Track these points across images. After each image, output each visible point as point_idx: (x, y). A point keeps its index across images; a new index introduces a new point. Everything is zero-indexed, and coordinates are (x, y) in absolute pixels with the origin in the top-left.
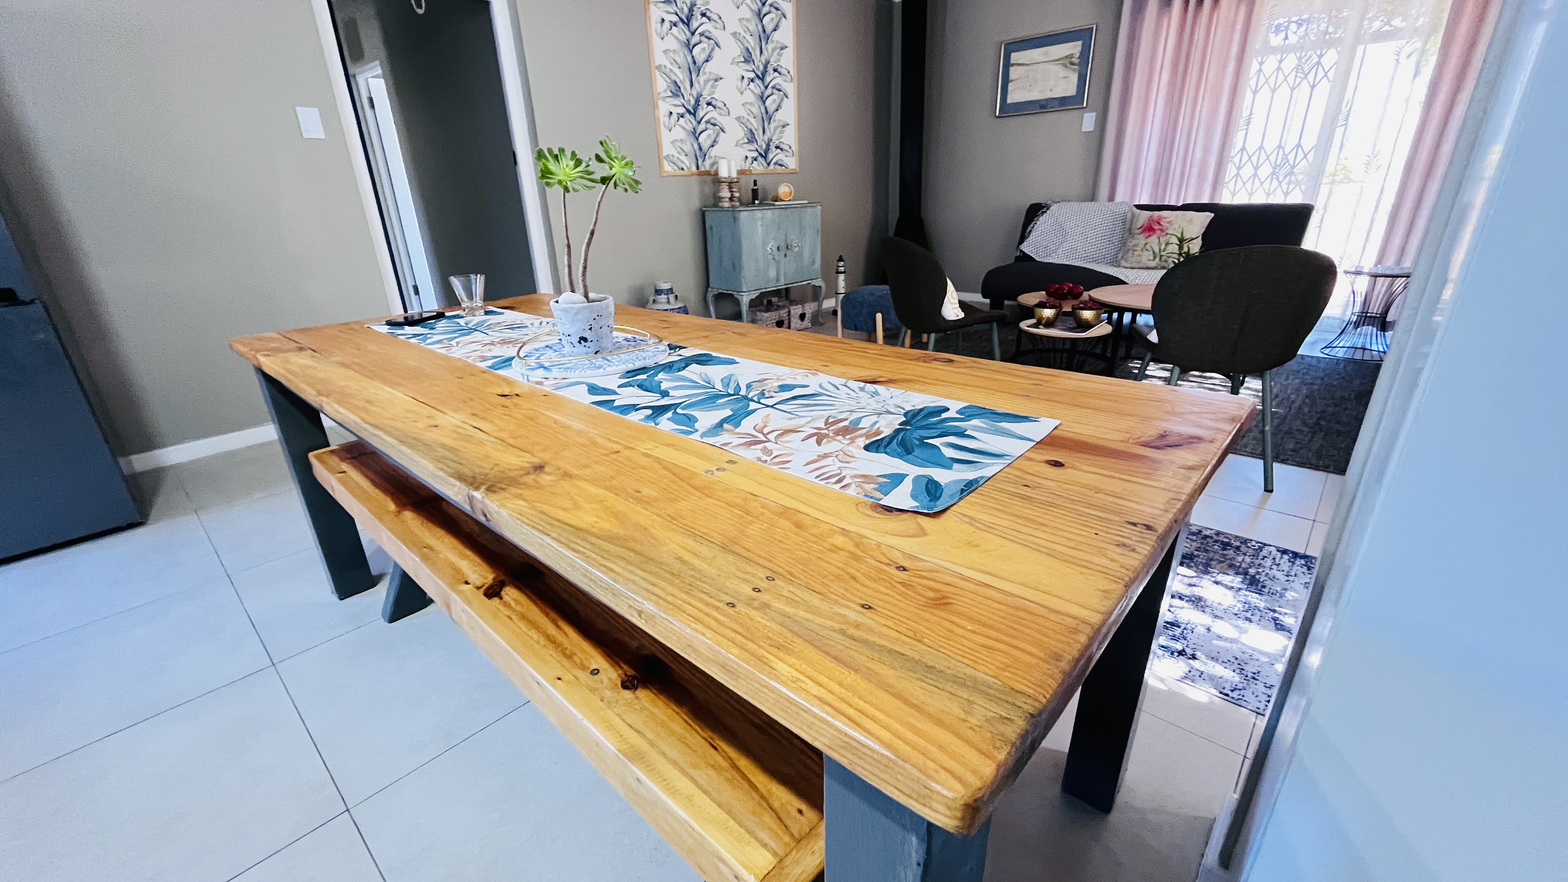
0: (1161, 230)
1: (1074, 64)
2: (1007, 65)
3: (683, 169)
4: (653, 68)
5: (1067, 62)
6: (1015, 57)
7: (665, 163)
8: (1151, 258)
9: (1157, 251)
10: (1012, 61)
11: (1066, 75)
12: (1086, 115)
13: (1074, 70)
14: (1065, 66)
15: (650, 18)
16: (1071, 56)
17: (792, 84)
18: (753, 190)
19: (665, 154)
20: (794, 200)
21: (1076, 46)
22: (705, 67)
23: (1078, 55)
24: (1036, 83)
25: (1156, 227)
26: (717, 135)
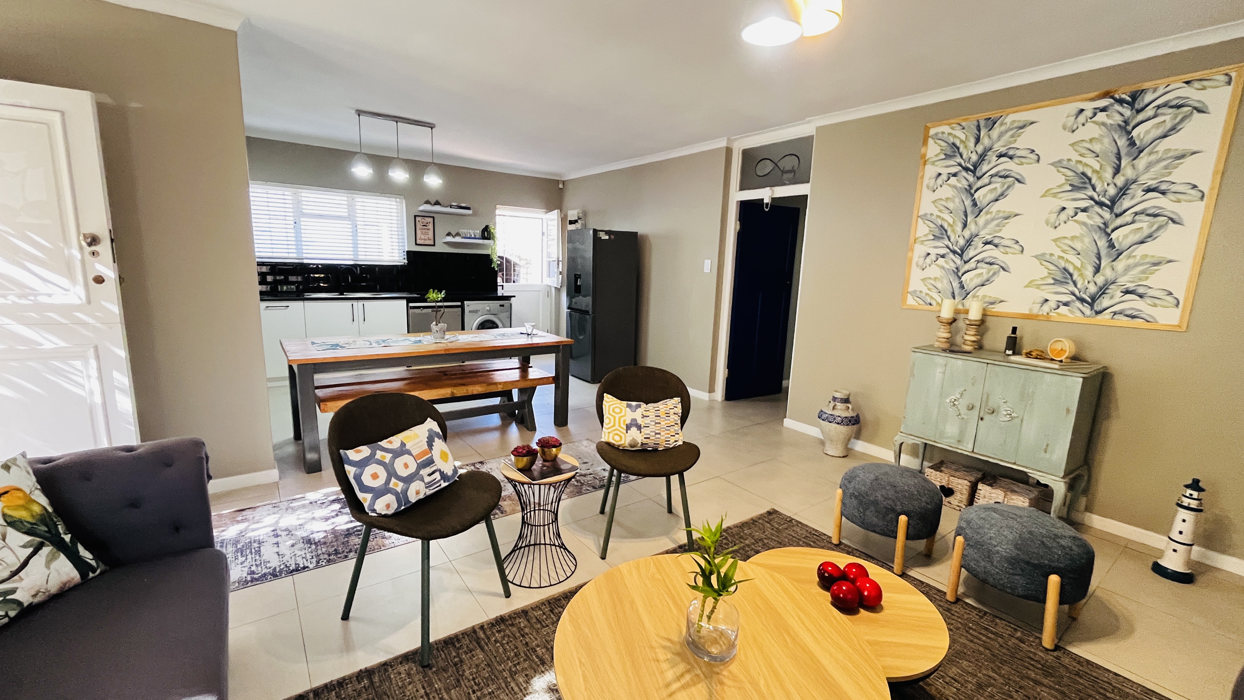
3: (930, 304)
4: (914, 219)
7: (909, 296)
15: (922, 177)
18: (1009, 338)
19: (909, 291)
22: (992, 206)
26: (994, 274)
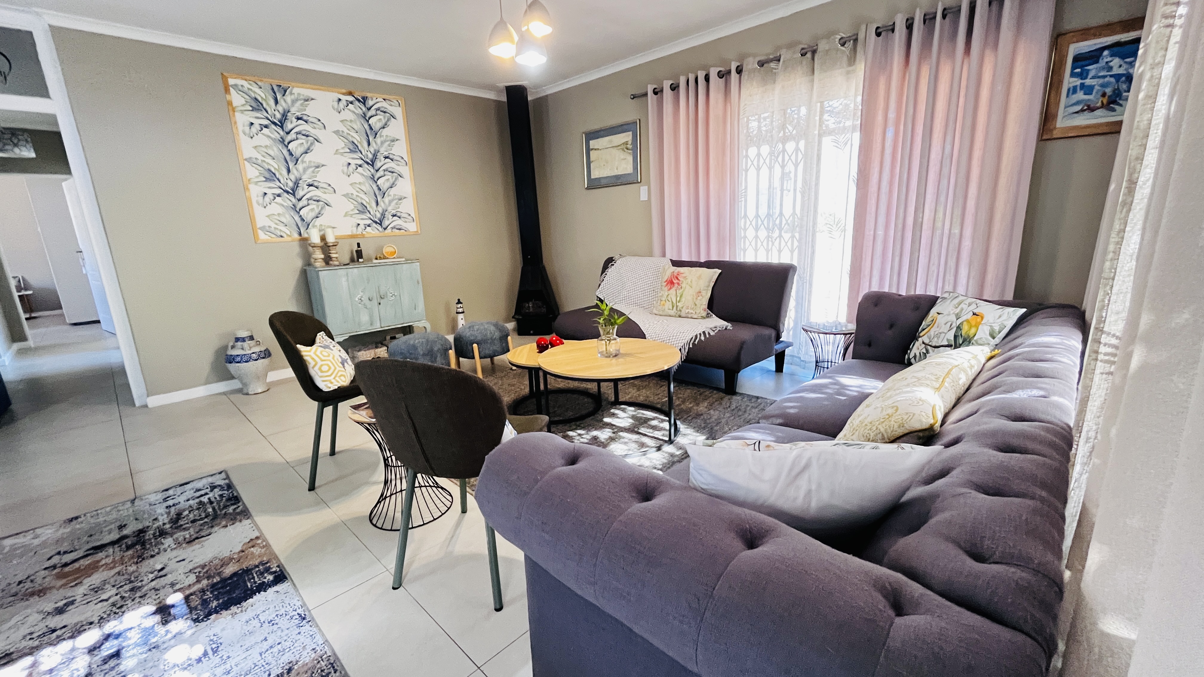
0: (678, 284)
1: (630, 150)
2: (588, 150)
3: (282, 236)
4: (241, 162)
5: (623, 147)
6: (593, 143)
7: (260, 232)
8: (671, 308)
9: (674, 302)
10: (591, 147)
11: (625, 157)
12: (641, 188)
13: (630, 153)
14: (623, 150)
15: (235, 123)
16: (626, 143)
17: (407, 168)
18: (357, 251)
19: (258, 227)
20: (398, 258)
21: (629, 136)
22: (304, 157)
23: (630, 142)
24: (607, 163)
25: (675, 281)
26: (322, 208)
